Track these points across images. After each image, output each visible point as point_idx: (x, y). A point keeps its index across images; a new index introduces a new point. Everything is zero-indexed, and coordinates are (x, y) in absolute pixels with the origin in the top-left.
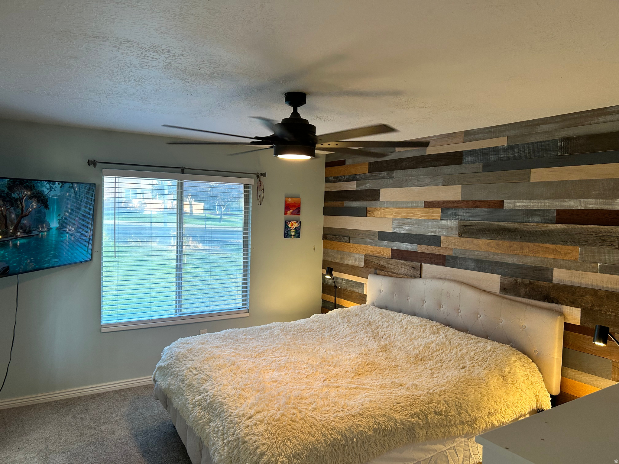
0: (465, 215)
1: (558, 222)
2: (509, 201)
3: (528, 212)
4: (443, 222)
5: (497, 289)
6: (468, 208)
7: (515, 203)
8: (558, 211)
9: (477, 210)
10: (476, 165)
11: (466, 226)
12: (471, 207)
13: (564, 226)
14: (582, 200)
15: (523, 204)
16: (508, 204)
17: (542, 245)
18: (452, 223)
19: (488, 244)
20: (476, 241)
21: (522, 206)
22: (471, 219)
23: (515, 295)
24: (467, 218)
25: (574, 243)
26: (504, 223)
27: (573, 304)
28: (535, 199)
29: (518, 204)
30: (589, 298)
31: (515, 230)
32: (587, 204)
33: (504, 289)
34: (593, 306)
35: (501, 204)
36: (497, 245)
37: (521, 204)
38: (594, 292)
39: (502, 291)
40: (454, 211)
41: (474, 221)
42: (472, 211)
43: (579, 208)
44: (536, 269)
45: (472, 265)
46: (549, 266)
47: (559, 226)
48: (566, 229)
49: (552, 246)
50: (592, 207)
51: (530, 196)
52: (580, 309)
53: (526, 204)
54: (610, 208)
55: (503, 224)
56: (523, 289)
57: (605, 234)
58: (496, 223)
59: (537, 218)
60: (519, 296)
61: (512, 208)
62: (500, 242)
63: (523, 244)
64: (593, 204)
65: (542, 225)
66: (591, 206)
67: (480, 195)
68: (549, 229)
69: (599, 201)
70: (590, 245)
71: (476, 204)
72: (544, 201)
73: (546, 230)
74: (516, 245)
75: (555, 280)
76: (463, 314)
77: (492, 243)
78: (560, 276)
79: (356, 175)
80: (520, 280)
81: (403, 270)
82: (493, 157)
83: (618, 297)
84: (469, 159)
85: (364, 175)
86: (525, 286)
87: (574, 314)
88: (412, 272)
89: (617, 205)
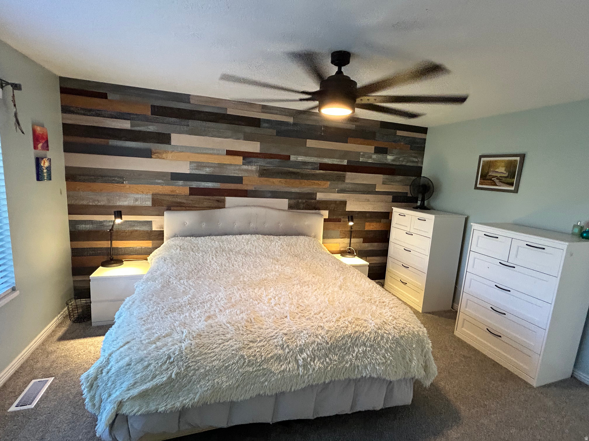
0: (262, 162)
1: (320, 170)
2: (293, 156)
3: (305, 163)
4: (245, 167)
5: (286, 208)
6: (265, 158)
7: (297, 158)
8: (320, 164)
9: (272, 160)
10: (271, 130)
11: (265, 170)
12: (268, 158)
13: (324, 172)
14: (331, 159)
15: (302, 159)
16: (293, 158)
17: (312, 181)
18: (253, 168)
19: (280, 181)
20: (271, 180)
21: (302, 160)
22: (267, 165)
23: (298, 209)
24: (264, 165)
25: (328, 180)
26: (292, 169)
27: (325, 209)
28: (310, 156)
29: (299, 158)
30: (333, 205)
31: (298, 173)
32: (333, 161)
33: (291, 207)
34: (334, 208)
35: (289, 157)
36: (286, 181)
37: (301, 159)
38: (335, 202)
39: (290, 208)
40: (254, 159)
41: (270, 167)
42: (269, 160)
43: (330, 163)
44: (308, 194)
45: (270, 195)
46: (315, 192)
47: (321, 171)
48: (325, 173)
49: (316, 182)
50: (335, 163)
51: (306, 155)
52: (328, 211)
53: (304, 159)
54: (342, 164)
55: (290, 169)
56: (302, 205)
57: (340, 176)
58: (286, 169)
59: (310, 167)
60: (300, 209)
61: (295, 160)
62: (288, 180)
63: (301, 181)
64: (336, 161)
65: (313, 171)
67: (274, 151)
68: (316, 173)
69: (338, 160)
70: (334, 180)
71: (272, 156)
72: (312, 158)
74: (297, 181)
75: (317, 198)
76: (268, 226)
77: (283, 180)
78: (320, 196)
79: (130, 114)
80: (300, 201)
81: (206, 204)
82: (283, 128)
83: (344, 203)
84: (266, 125)
85: (145, 116)
86: (304, 203)
87: (326, 214)
88: (216, 204)
89: (345, 162)
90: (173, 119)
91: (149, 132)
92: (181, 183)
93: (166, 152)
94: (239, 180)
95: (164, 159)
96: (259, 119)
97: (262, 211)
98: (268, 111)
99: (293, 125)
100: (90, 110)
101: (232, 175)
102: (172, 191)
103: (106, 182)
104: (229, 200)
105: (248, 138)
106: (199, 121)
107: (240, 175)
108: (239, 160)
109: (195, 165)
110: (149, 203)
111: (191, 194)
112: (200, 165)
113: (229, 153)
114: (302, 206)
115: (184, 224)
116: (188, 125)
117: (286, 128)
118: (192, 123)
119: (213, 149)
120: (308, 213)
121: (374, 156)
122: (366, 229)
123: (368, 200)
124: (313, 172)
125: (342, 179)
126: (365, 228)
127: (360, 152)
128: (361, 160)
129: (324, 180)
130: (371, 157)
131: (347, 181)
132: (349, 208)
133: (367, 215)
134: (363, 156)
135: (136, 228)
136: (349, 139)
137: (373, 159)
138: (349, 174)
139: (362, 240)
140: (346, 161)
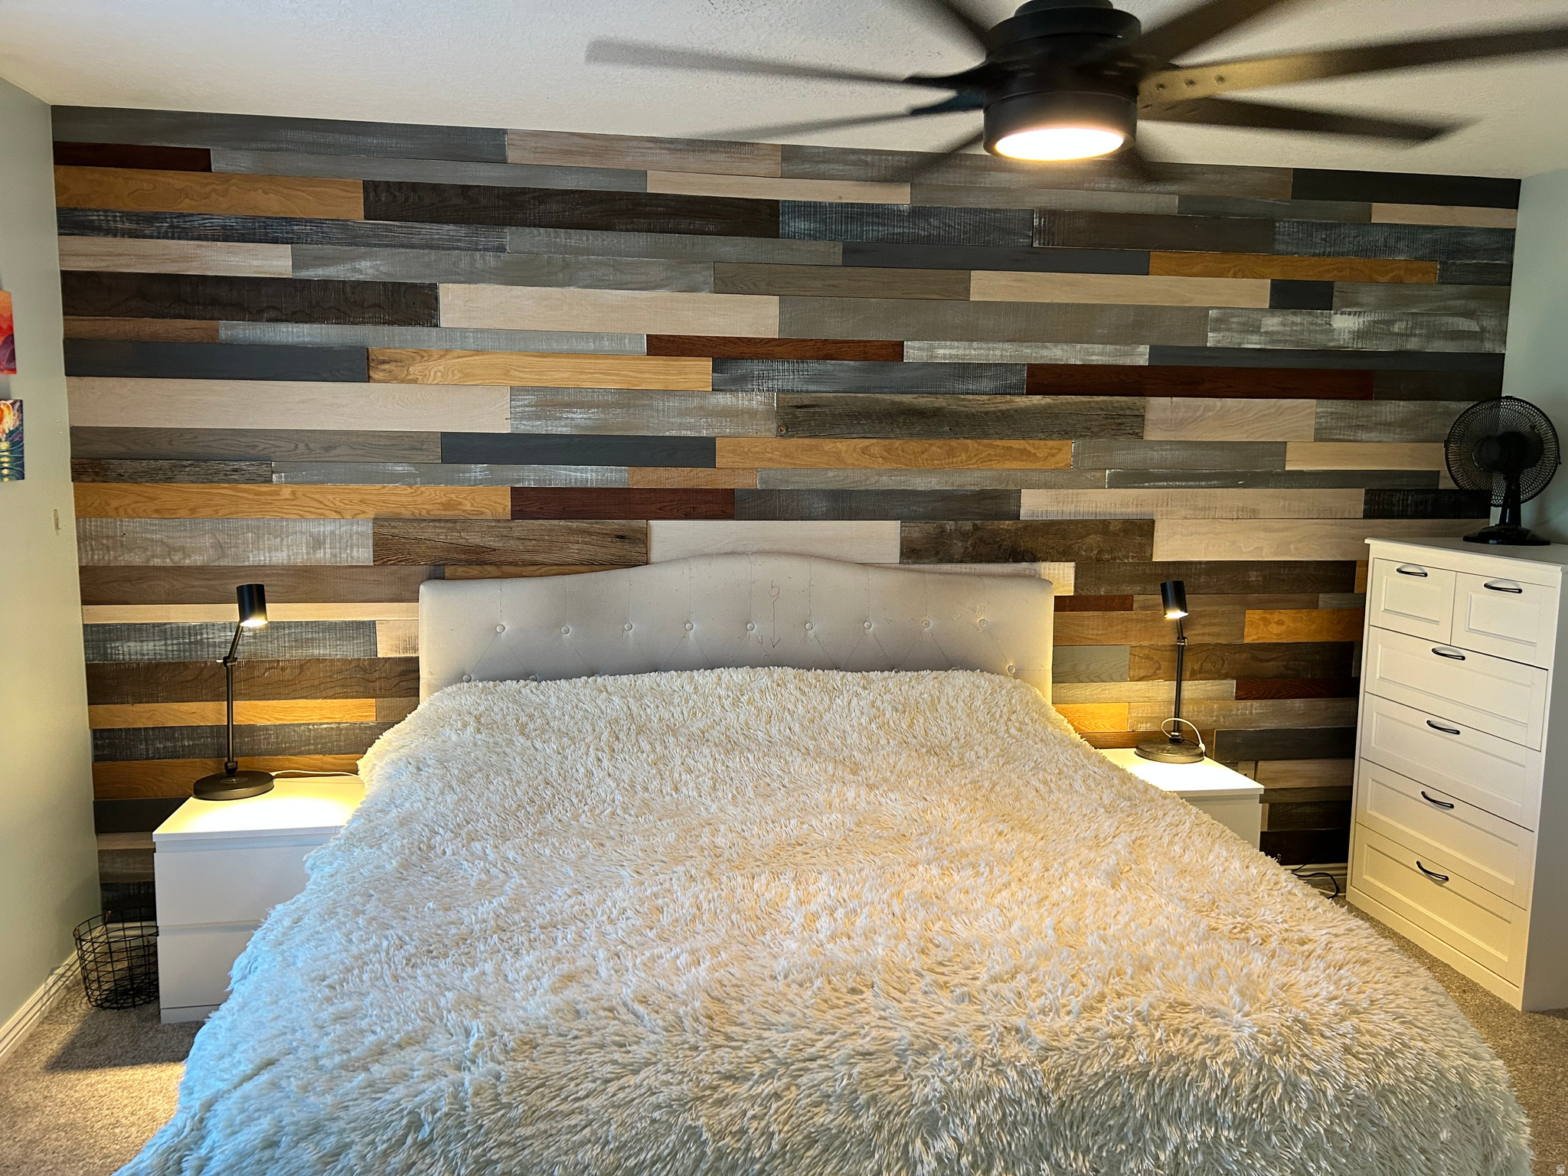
0: (790, 378)
1: (1031, 392)
2: (917, 344)
3: (965, 370)
4: (724, 399)
5: (894, 556)
6: (803, 359)
7: (932, 348)
8: (1031, 367)
9: (830, 365)
10: (821, 246)
11: (800, 407)
12: (811, 358)
13: (1047, 400)
14: (1078, 346)
15: (954, 352)
16: (914, 351)
17: (998, 442)
18: (754, 400)
19: (864, 451)
20: (828, 445)
21: (951, 356)
22: (811, 388)
23: (941, 561)
24: (800, 386)
25: (1066, 434)
26: (910, 396)
27: (1062, 556)
28: (982, 340)
29: (941, 352)
30: (1093, 540)
31: (937, 413)
32: (1089, 353)
33: (911, 553)
34: (1099, 552)
35: (897, 349)
36: (889, 450)
37: (947, 352)
38: (1101, 526)
39: (909, 558)
40: (757, 367)
41: (823, 392)
42: (814, 366)
43: (1072, 362)
44: (983, 495)
45: (822, 506)
46: (1012, 487)
47: (1037, 400)
48: (1050, 406)
49: (1017, 444)
50: (1096, 360)
51: (969, 334)
52: (1073, 564)
53: (961, 352)
54: (1128, 361)
55: (907, 399)
56: (960, 544)
57: (1121, 412)
58: (887, 397)
59: (986, 384)
60: (950, 561)
61: (925, 360)
62: (897, 443)
63: (954, 443)
64: (1098, 355)
65: (999, 398)
66: (1094, 358)
67: (836, 327)
68: (1015, 406)
69: (1109, 348)
70: (1095, 435)
71: (827, 350)
72: (1000, 345)
73: (1008, 410)
74: (936, 447)
75: (1025, 513)
76: (819, 632)
77: (876, 446)
78: (1035, 504)
79: (289, 221)
80: (950, 525)
81: (576, 550)
82: (874, 231)
83: (1143, 529)
84: (801, 225)
85: (343, 224)
86: (964, 535)
87: (1062, 577)
88: (616, 549)
89: (1140, 356)
90: (446, 227)
91: (358, 283)
92: (478, 471)
93: (422, 355)
94: (701, 451)
95: (415, 381)
96: (773, 205)
97: (794, 571)
98: (807, 167)
99: (909, 216)
100: (153, 218)
101: (674, 433)
102: (447, 506)
103: (209, 479)
104: (665, 533)
105: (729, 282)
106: (542, 230)
107: (704, 433)
108: (698, 371)
109: (531, 398)
110: (364, 554)
111: (518, 513)
112: (551, 400)
113: (662, 346)
114: (958, 546)
115: (493, 631)
116: (501, 249)
117: (882, 231)
118: (518, 240)
119: (597, 336)
120: (980, 575)
121: (1273, 323)
122: (1246, 641)
123: (1254, 514)
124: (1004, 403)
125: (1132, 426)
126: (1242, 636)
127: (1208, 309)
128: (1212, 339)
129: (1049, 436)
130: (1256, 329)
131: (1151, 435)
132: (1168, 548)
133: (1253, 576)
134: (1220, 324)
135: (316, 652)
136: (1157, 258)
137: (1266, 333)
138: (1159, 408)
139: (1231, 685)
140: (1144, 349)
